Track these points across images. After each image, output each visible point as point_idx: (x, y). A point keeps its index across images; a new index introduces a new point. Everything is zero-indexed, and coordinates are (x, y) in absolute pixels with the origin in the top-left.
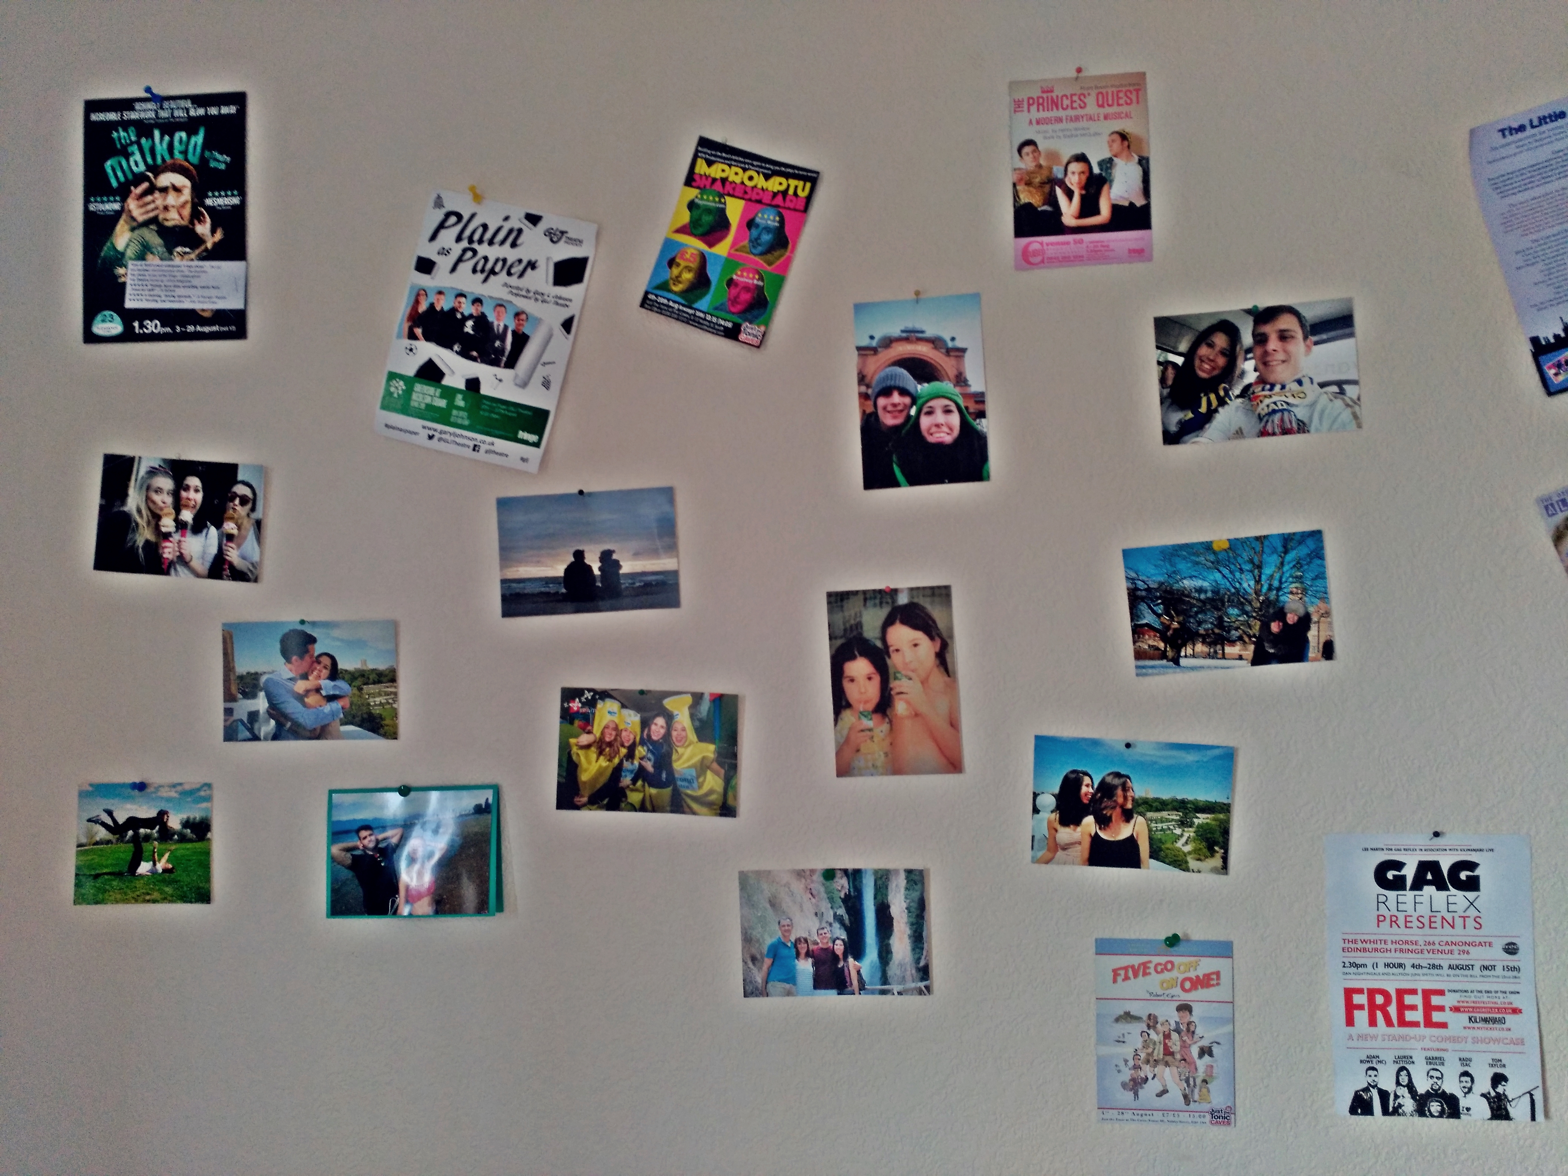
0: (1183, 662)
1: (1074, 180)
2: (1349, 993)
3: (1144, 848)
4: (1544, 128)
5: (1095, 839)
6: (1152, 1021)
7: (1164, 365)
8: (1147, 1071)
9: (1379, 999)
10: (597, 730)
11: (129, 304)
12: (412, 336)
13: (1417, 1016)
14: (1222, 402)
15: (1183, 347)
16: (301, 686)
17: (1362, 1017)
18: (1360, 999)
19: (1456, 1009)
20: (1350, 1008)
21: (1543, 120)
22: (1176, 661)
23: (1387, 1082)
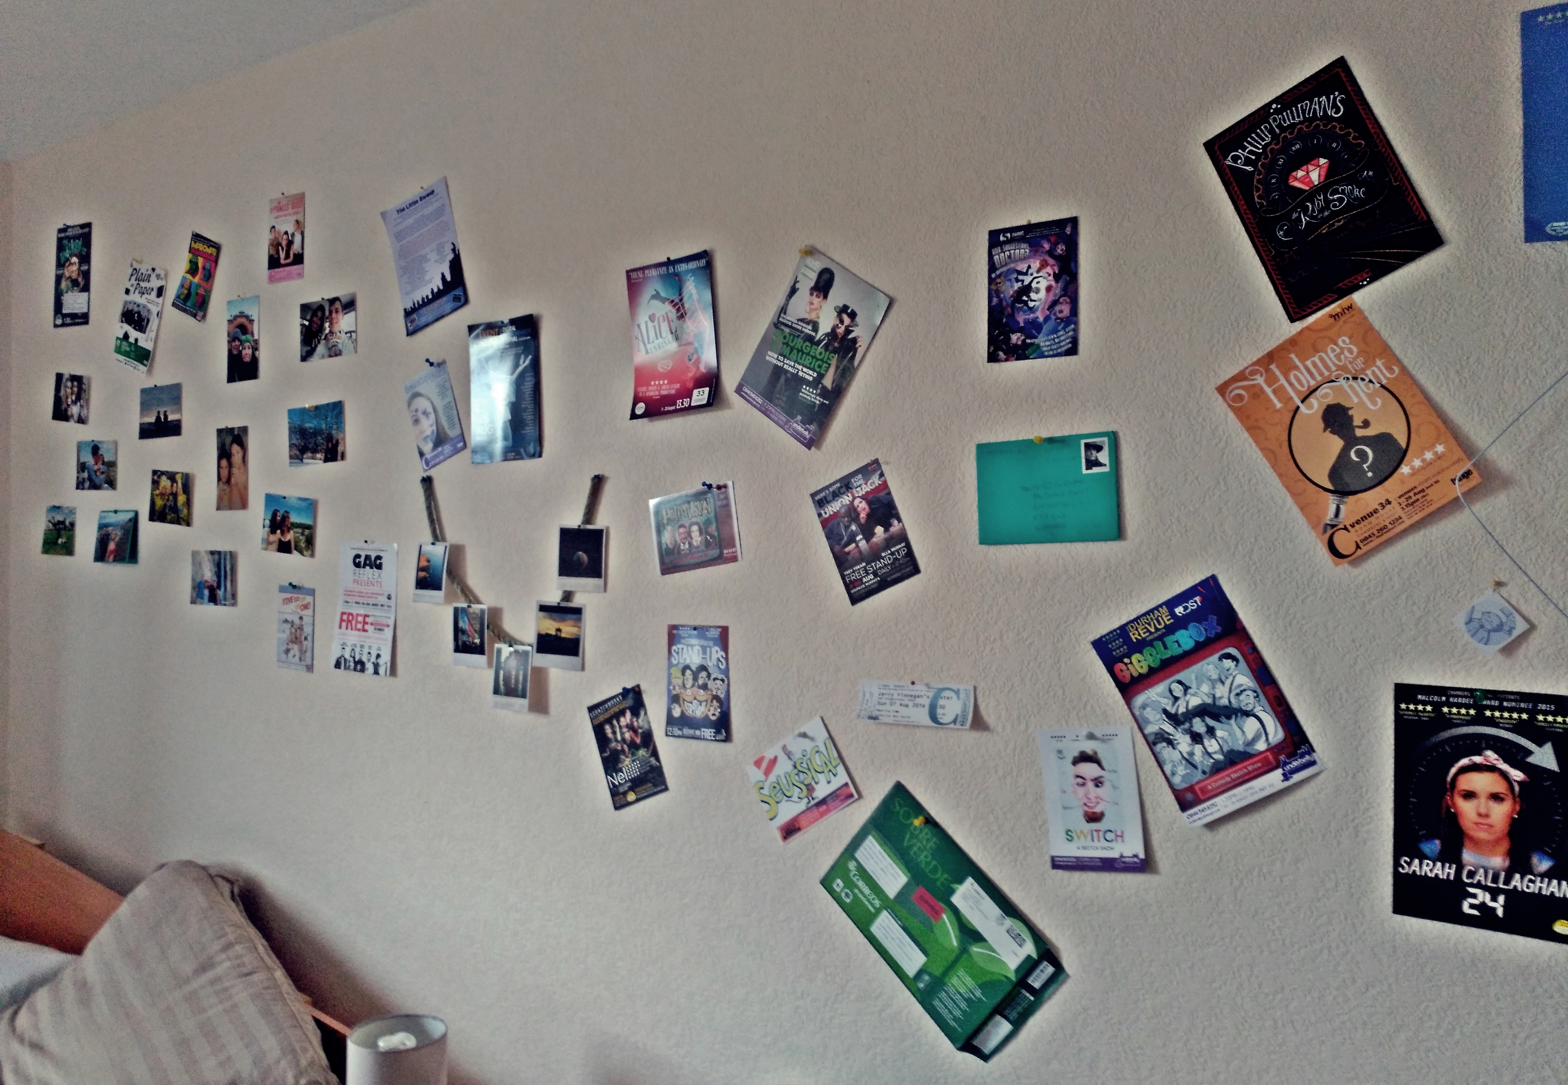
0: (305, 461)
1: (284, 243)
2: (343, 613)
3: (293, 546)
4: (412, 208)
5: (280, 540)
6: (292, 623)
7: (303, 325)
8: (291, 646)
9: (350, 618)
10: (161, 488)
11: (64, 311)
12: (122, 322)
13: (360, 626)
14: (319, 343)
15: (308, 318)
16: (96, 467)
17: (344, 624)
18: (345, 617)
19: (372, 624)
20: (342, 620)
21: (410, 205)
22: (301, 460)
23: (347, 656)
